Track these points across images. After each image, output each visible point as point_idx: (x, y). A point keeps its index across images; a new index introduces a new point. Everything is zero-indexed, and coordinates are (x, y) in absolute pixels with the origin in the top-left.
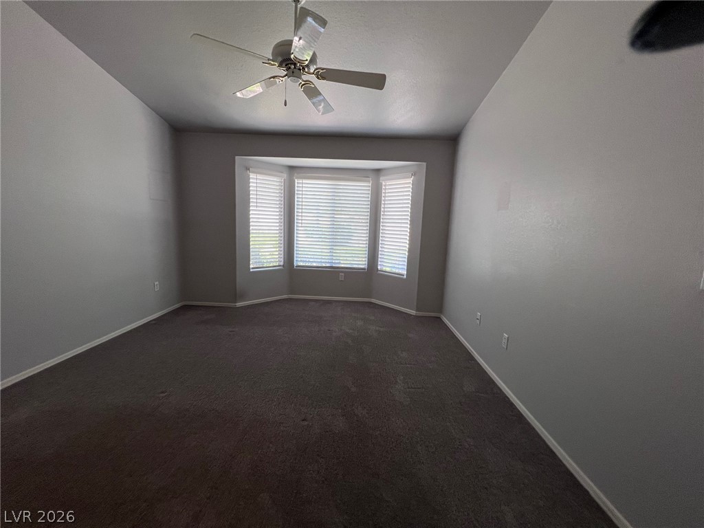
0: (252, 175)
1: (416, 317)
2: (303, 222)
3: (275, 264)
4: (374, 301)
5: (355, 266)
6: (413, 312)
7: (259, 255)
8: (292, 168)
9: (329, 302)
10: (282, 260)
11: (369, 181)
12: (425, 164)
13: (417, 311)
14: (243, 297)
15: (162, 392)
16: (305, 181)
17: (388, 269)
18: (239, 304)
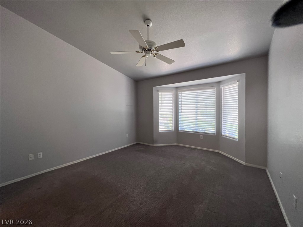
0: (160, 93)
1: (245, 166)
2: (182, 110)
3: (171, 129)
4: (220, 152)
5: (206, 132)
6: (244, 163)
7: (168, 125)
8: (177, 88)
9: (194, 149)
10: (173, 127)
11: (214, 88)
12: (244, 74)
13: (246, 162)
14: (156, 142)
15: (108, 174)
16: (182, 93)
17: (227, 135)
18: (154, 145)
